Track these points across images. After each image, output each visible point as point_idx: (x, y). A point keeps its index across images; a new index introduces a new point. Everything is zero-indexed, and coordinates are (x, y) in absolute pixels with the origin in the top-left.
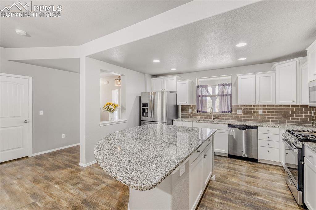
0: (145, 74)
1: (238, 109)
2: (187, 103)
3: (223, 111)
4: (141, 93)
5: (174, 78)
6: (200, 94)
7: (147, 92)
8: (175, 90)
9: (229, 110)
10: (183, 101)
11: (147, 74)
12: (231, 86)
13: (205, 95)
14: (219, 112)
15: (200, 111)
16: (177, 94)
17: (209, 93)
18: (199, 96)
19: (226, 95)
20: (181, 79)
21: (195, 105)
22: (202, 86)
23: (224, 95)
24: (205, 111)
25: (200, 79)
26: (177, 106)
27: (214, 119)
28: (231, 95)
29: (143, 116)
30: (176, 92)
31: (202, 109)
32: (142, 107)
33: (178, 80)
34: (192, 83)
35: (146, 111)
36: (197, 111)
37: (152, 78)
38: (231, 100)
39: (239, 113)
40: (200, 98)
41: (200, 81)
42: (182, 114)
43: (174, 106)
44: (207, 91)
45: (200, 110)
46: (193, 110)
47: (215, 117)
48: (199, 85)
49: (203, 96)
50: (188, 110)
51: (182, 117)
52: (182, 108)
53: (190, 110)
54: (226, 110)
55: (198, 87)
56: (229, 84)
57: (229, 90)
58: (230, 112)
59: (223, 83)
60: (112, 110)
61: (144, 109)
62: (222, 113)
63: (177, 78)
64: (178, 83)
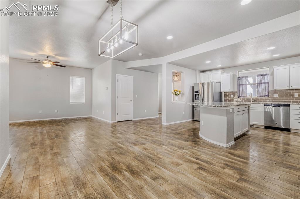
0: (196, 70)
1: (275, 93)
2: (229, 90)
3: (261, 95)
4: (194, 84)
5: (219, 72)
6: (241, 83)
7: (197, 83)
8: (220, 81)
9: (267, 94)
10: (226, 89)
11: (197, 71)
12: (268, 76)
13: (245, 83)
14: (258, 96)
15: (240, 97)
16: (221, 84)
17: (249, 82)
18: (240, 85)
19: (264, 83)
20: (224, 73)
21: (236, 92)
22: (242, 77)
23: (262, 83)
24: (245, 96)
25: (241, 71)
26: (221, 93)
27: (252, 101)
28: (268, 83)
29: (195, 99)
30: (220, 82)
31: (242, 94)
32: (194, 94)
33: (222, 73)
34: (234, 75)
35: (197, 96)
36: (238, 96)
37: (200, 73)
38: (268, 87)
39: (275, 97)
40: (241, 87)
41: (241, 73)
42: (225, 99)
43: (219, 92)
44: (247, 81)
45: (241, 95)
46: (234, 96)
47: (253, 100)
48: (240, 76)
49: (243, 85)
50: (230, 96)
51: (225, 101)
52: (225, 94)
53: (232, 95)
54: (264, 95)
55: (238, 78)
56: (266, 75)
57: (266, 79)
58: (267, 96)
59: (261, 74)
60: (178, 94)
61: (196, 95)
62: (261, 97)
63: (221, 72)
64: (222, 75)
